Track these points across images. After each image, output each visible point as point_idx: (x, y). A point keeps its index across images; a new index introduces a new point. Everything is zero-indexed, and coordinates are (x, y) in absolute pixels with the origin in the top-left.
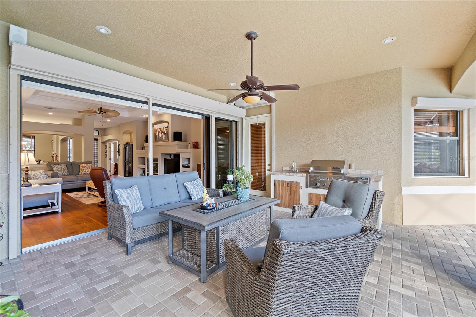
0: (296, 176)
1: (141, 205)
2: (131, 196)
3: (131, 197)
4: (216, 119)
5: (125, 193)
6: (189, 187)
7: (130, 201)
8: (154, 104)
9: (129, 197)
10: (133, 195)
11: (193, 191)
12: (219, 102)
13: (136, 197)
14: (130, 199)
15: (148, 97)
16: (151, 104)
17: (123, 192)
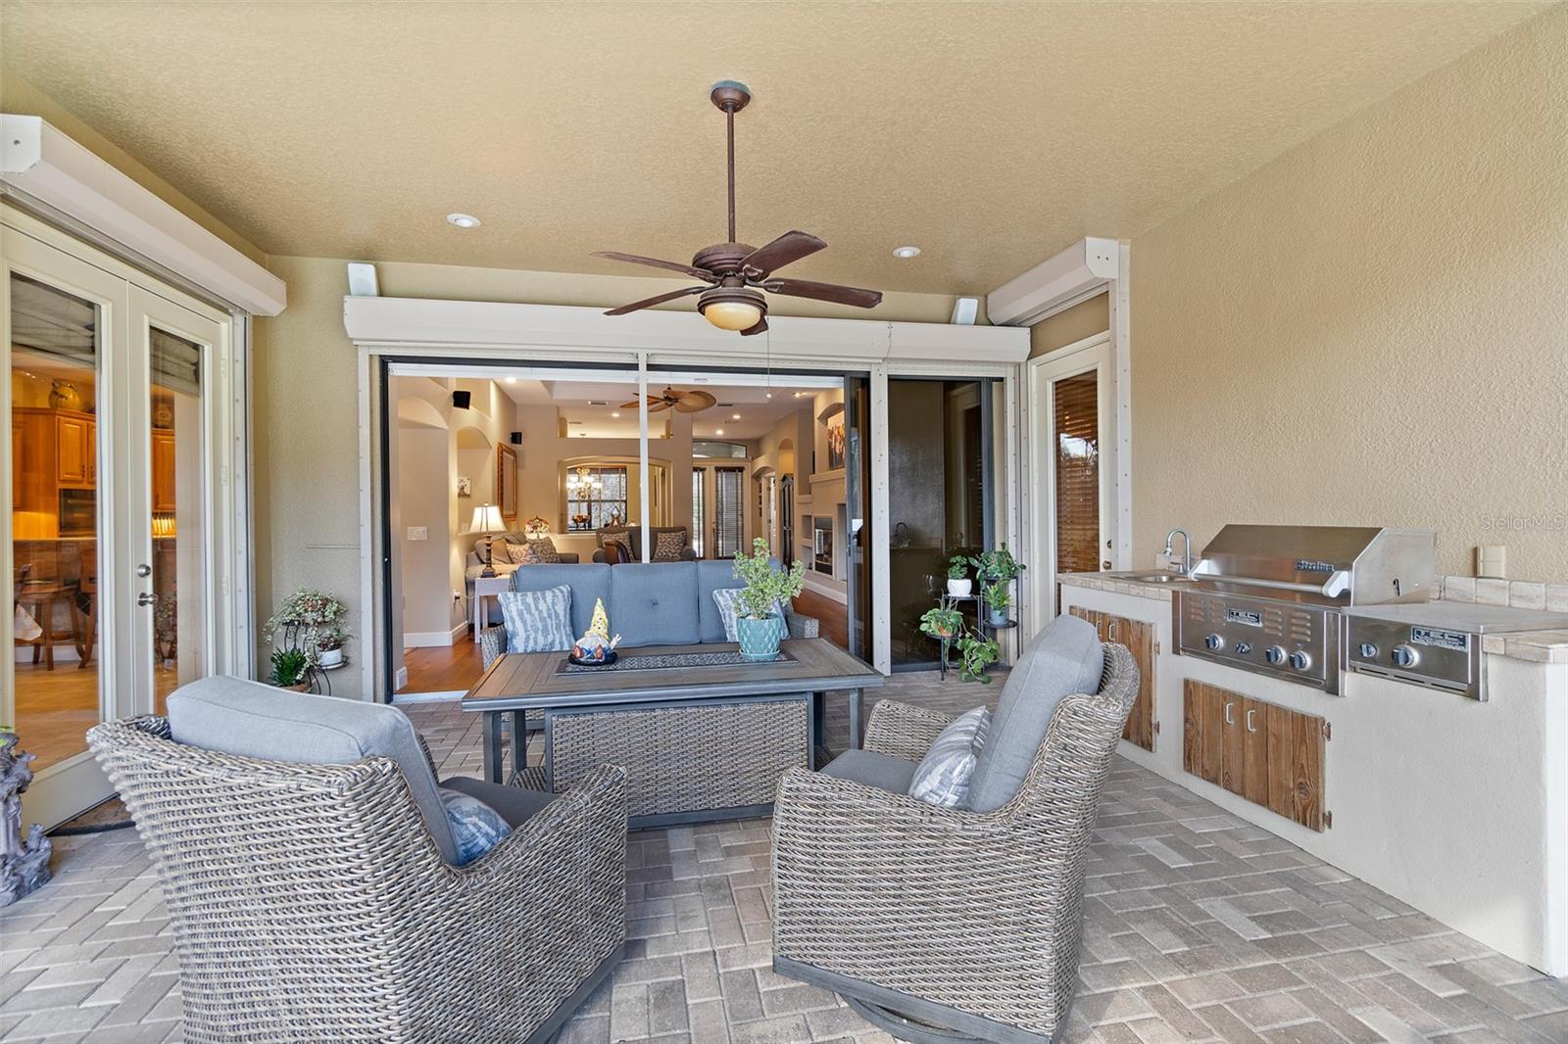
0: (1138, 595)
1: (561, 637)
2: (530, 609)
3: (529, 612)
4: (889, 380)
5: (517, 601)
6: (722, 603)
7: (525, 623)
8: (651, 367)
9: (525, 612)
10: (537, 609)
11: (730, 615)
12: (886, 324)
13: (545, 614)
14: (527, 617)
15: (635, 351)
16: (643, 366)
17: (512, 599)
